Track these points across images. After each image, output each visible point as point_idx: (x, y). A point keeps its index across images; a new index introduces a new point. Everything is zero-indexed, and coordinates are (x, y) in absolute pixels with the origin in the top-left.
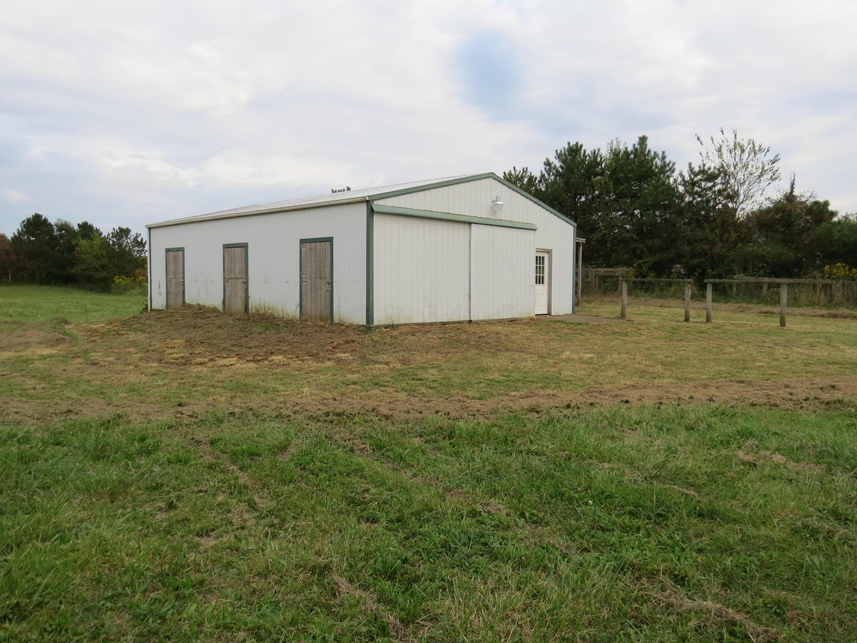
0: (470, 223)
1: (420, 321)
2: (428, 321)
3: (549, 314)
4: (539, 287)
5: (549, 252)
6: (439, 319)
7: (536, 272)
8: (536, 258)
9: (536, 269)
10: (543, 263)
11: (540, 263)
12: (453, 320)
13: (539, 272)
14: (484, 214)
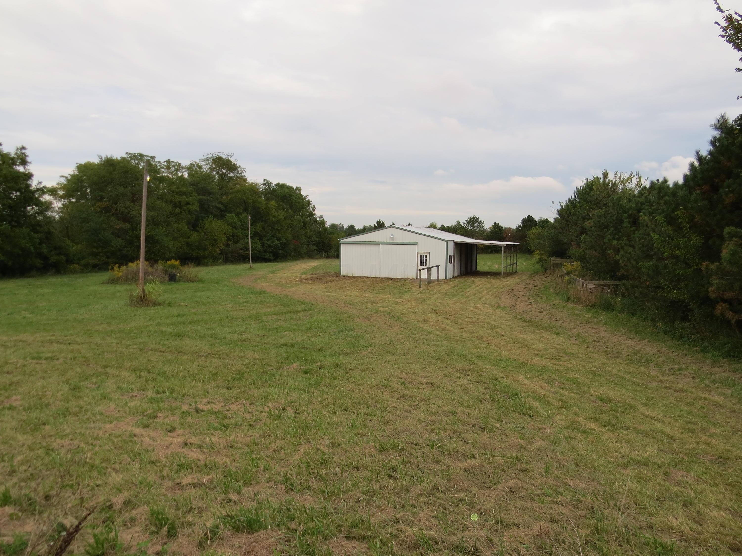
0: (379, 244)
1: (358, 275)
6: (366, 276)
7: (421, 261)
8: (421, 256)
9: (421, 260)
10: (426, 257)
11: (424, 257)
12: (372, 276)
13: (423, 261)
14: (388, 240)
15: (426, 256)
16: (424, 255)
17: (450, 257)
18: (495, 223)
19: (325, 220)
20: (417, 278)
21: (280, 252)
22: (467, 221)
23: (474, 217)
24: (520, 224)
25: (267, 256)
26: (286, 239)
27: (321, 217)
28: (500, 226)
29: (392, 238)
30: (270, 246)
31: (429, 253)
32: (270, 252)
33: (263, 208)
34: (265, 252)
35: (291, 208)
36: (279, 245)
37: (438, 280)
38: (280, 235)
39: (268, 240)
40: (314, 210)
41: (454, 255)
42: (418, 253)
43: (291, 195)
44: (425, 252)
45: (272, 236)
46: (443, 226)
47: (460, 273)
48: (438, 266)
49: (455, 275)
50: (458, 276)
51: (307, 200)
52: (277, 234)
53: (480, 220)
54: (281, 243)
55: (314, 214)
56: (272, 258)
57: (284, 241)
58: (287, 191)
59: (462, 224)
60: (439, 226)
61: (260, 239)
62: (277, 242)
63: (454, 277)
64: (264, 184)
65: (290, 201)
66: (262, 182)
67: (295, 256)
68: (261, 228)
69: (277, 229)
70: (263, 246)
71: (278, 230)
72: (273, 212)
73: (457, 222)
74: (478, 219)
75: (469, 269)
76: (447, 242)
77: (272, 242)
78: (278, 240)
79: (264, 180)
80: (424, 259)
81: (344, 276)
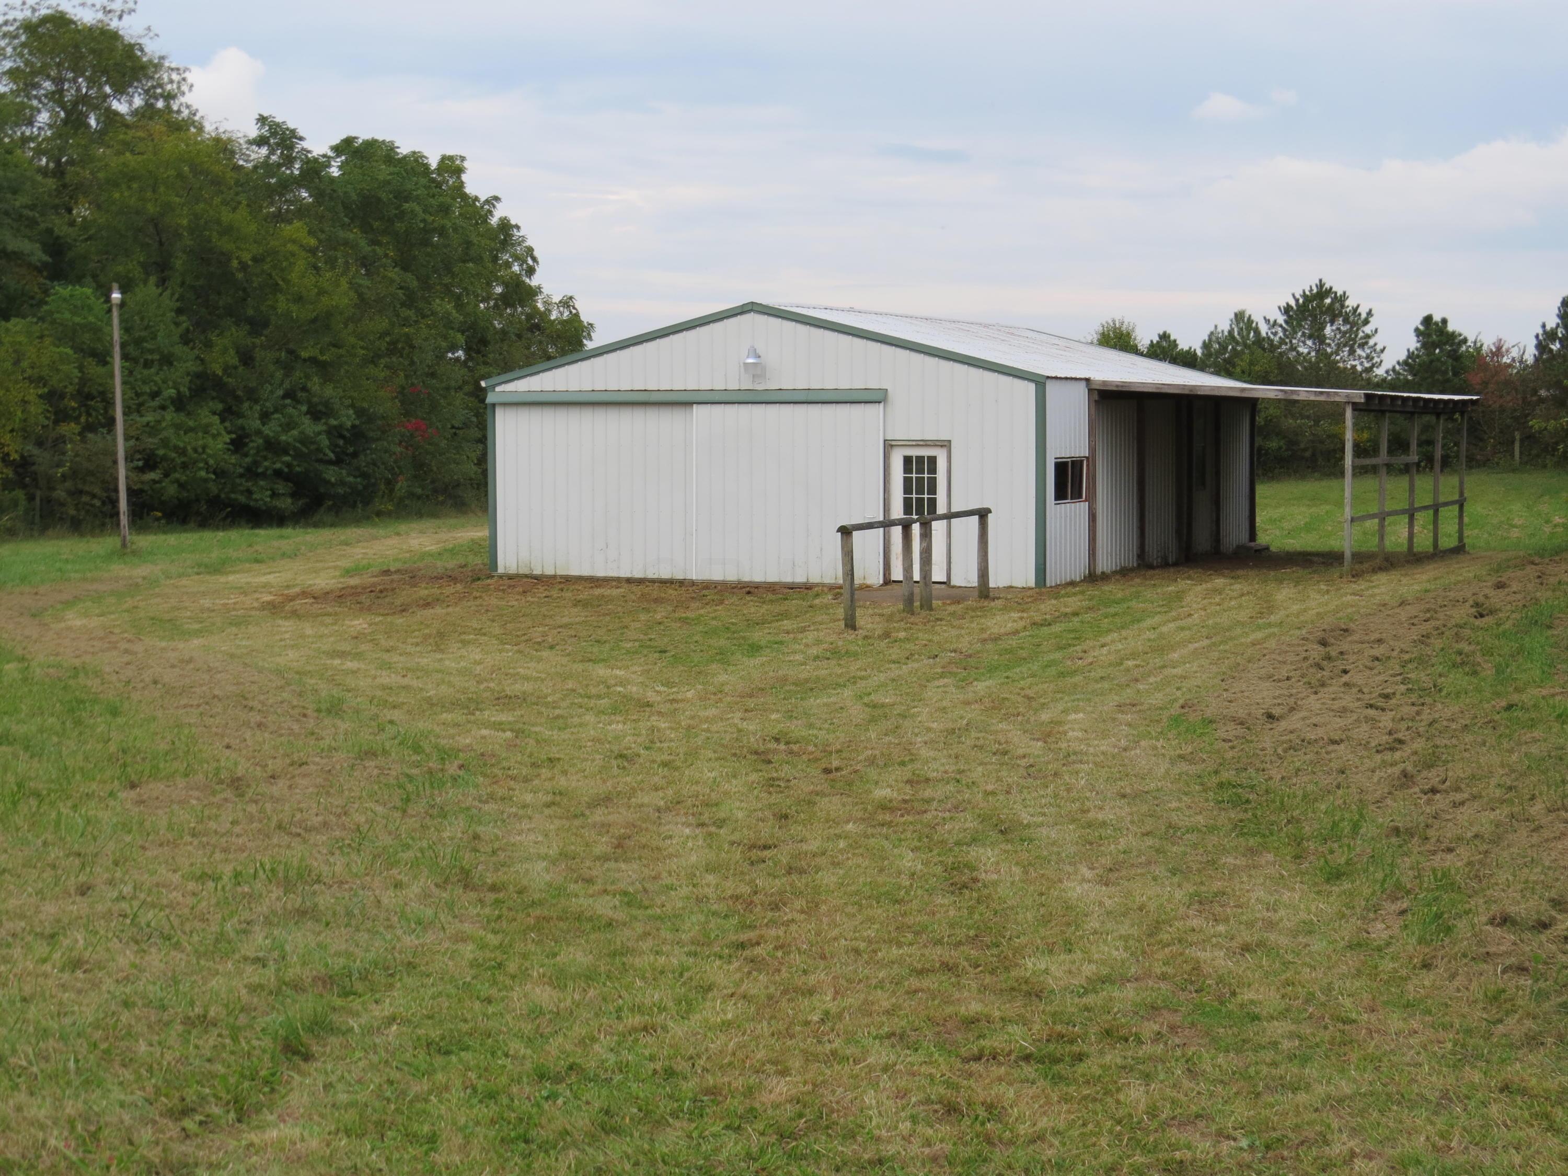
0: (690, 404)
1: (585, 572)
2: (601, 573)
3: (948, 582)
6: (624, 573)
7: (907, 489)
8: (907, 460)
9: (907, 482)
10: (933, 470)
11: (920, 470)
12: (656, 576)
13: (920, 491)
14: (734, 381)
15: (933, 460)
16: (920, 459)
17: (1061, 467)
18: (1428, 320)
19: (585, 318)
20: (887, 581)
21: (331, 474)
22: (1287, 310)
23: (1322, 292)
24: (1552, 322)
25: (262, 496)
26: (360, 413)
27: (567, 303)
28: (1453, 335)
29: (757, 370)
30: (273, 447)
31: (946, 445)
32: (278, 473)
33: (246, 257)
34: (251, 473)
35: (405, 264)
36: (324, 441)
37: (984, 591)
38: (329, 391)
39: (265, 416)
40: (531, 271)
41: (1091, 459)
42: (889, 446)
43: (402, 196)
44: (926, 444)
45: (289, 395)
46: (1164, 336)
47: (1142, 554)
48: (983, 514)
49: (1104, 564)
50: (1123, 573)
51: (494, 221)
52: (315, 384)
53: (1350, 303)
54: (335, 433)
55: (533, 292)
56: (286, 504)
57: (348, 418)
58: (384, 172)
59: (1264, 329)
60: (1145, 337)
61: (227, 414)
62: (309, 427)
63: (1092, 577)
64: (260, 141)
65: (399, 226)
66: (253, 132)
67: (412, 495)
68: (232, 359)
69: (313, 361)
70: (238, 444)
71: (322, 367)
72: (294, 276)
73: (1239, 316)
74: (1341, 300)
75: (1202, 540)
76: (1040, 382)
77: (288, 426)
78: (316, 414)
79: (262, 120)
80: (920, 481)
81: (511, 577)
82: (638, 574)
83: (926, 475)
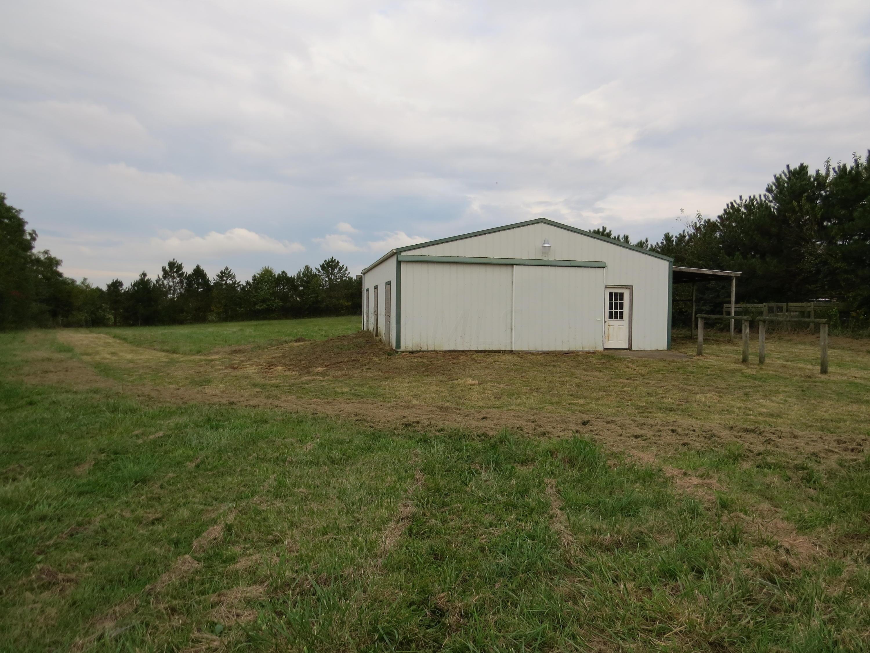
0: (512, 265)
1: (452, 348)
2: (460, 348)
3: (630, 349)
4: (615, 323)
5: (630, 288)
6: (474, 348)
7: (610, 308)
8: (611, 294)
9: (611, 305)
10: (622, 298)
11: (616, 299)
12: (490, 349)
13: (616, 308)
14: (532, 256)
15: (622, 294)
16: (616, 294)
20: (604, 349)
42: (604, 287)
44: (622, 287)
76: (671, 262)
80: (616, 304)
81: (412, 352)
82: (481, 348)
83: (619, 301)
